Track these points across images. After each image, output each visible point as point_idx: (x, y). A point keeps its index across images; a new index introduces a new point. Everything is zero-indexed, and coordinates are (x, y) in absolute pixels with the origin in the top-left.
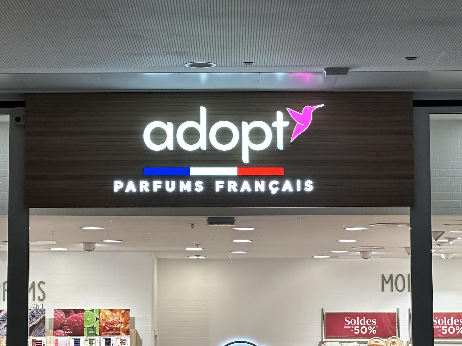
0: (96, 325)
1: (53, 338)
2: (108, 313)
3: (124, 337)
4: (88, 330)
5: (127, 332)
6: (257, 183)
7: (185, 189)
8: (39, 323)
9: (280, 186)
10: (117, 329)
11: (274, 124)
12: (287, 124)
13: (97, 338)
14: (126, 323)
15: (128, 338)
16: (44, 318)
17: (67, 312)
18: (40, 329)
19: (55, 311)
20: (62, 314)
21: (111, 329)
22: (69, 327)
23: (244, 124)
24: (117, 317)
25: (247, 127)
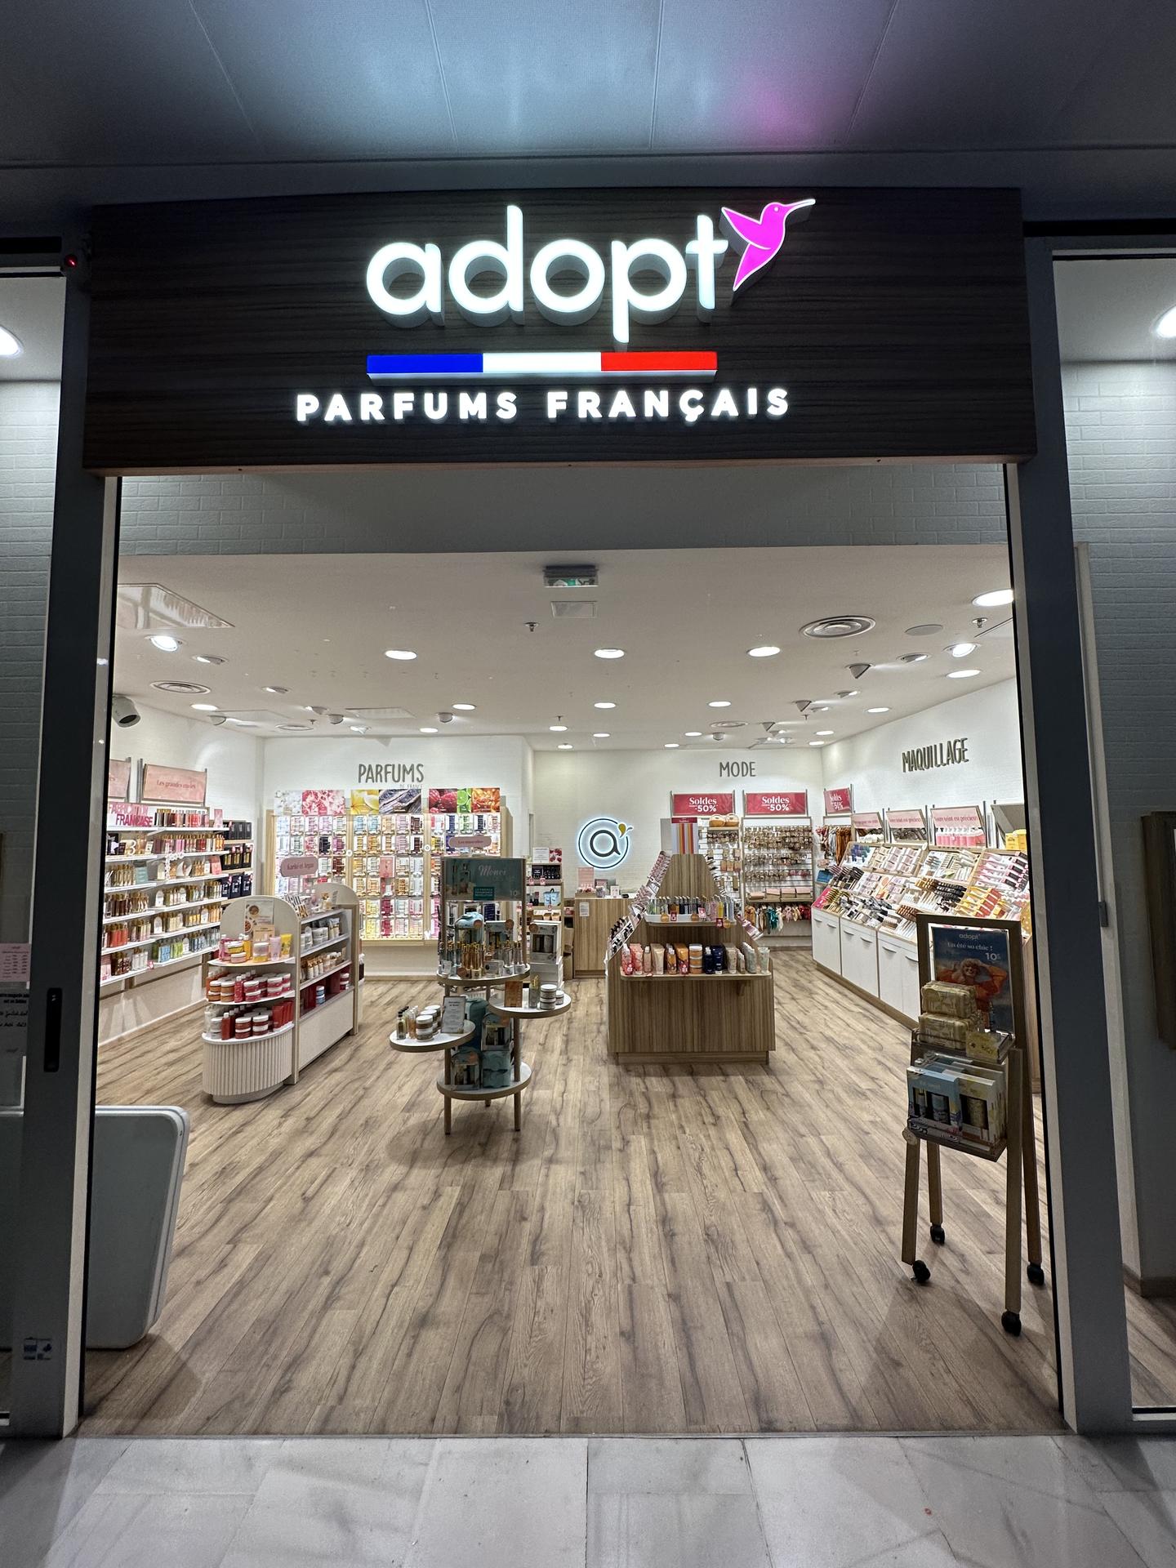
0: (468, 803)
1: (430, 816)
2: (479, 792)
3: (494, 813)
4: (461, 807)
5: (497, 809)
6: (649, 395)
7: (473, 413)
8: (415, 801)
9: (708, 402)
10: (488, 807)
11: (691, 247)
12: (722, 246)
13: (471, 815)
14: (496, 801)
15: (498, 814)
16: (420, 797)
17: (441, 792)
18: (416, 807)
19: (431, 791)
20: (437, 793)
21: (482, 807)
22: (444, 805)
23: (617, 246)
24: (488, 795)
25: (624, 255)
